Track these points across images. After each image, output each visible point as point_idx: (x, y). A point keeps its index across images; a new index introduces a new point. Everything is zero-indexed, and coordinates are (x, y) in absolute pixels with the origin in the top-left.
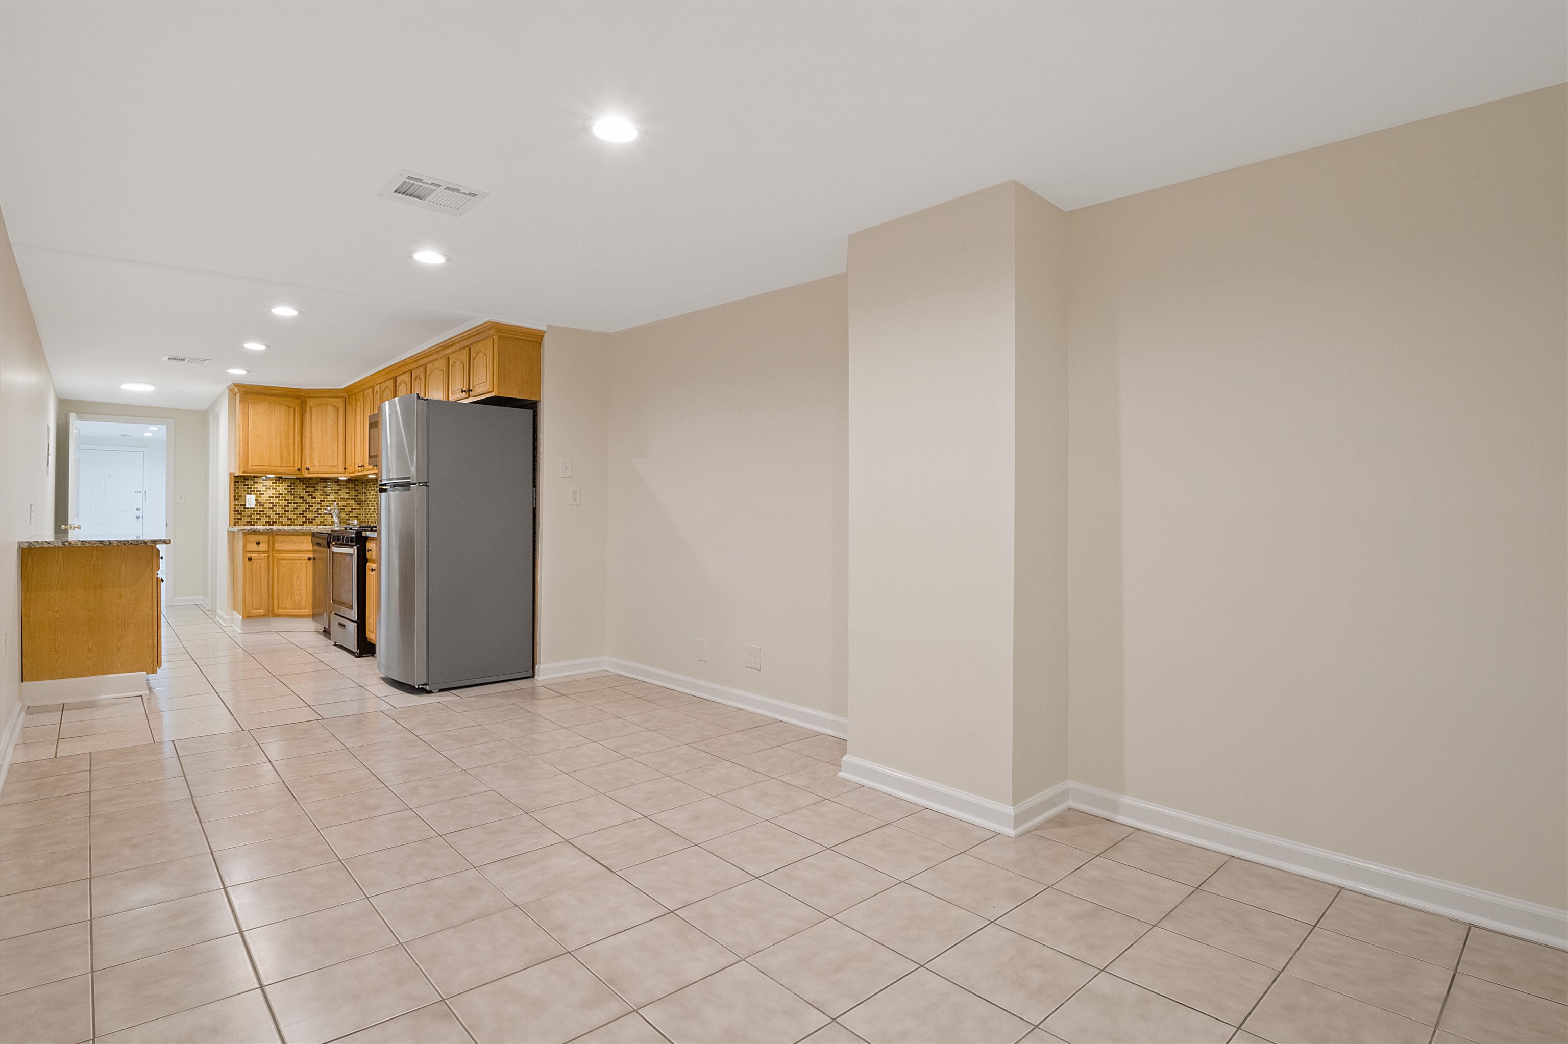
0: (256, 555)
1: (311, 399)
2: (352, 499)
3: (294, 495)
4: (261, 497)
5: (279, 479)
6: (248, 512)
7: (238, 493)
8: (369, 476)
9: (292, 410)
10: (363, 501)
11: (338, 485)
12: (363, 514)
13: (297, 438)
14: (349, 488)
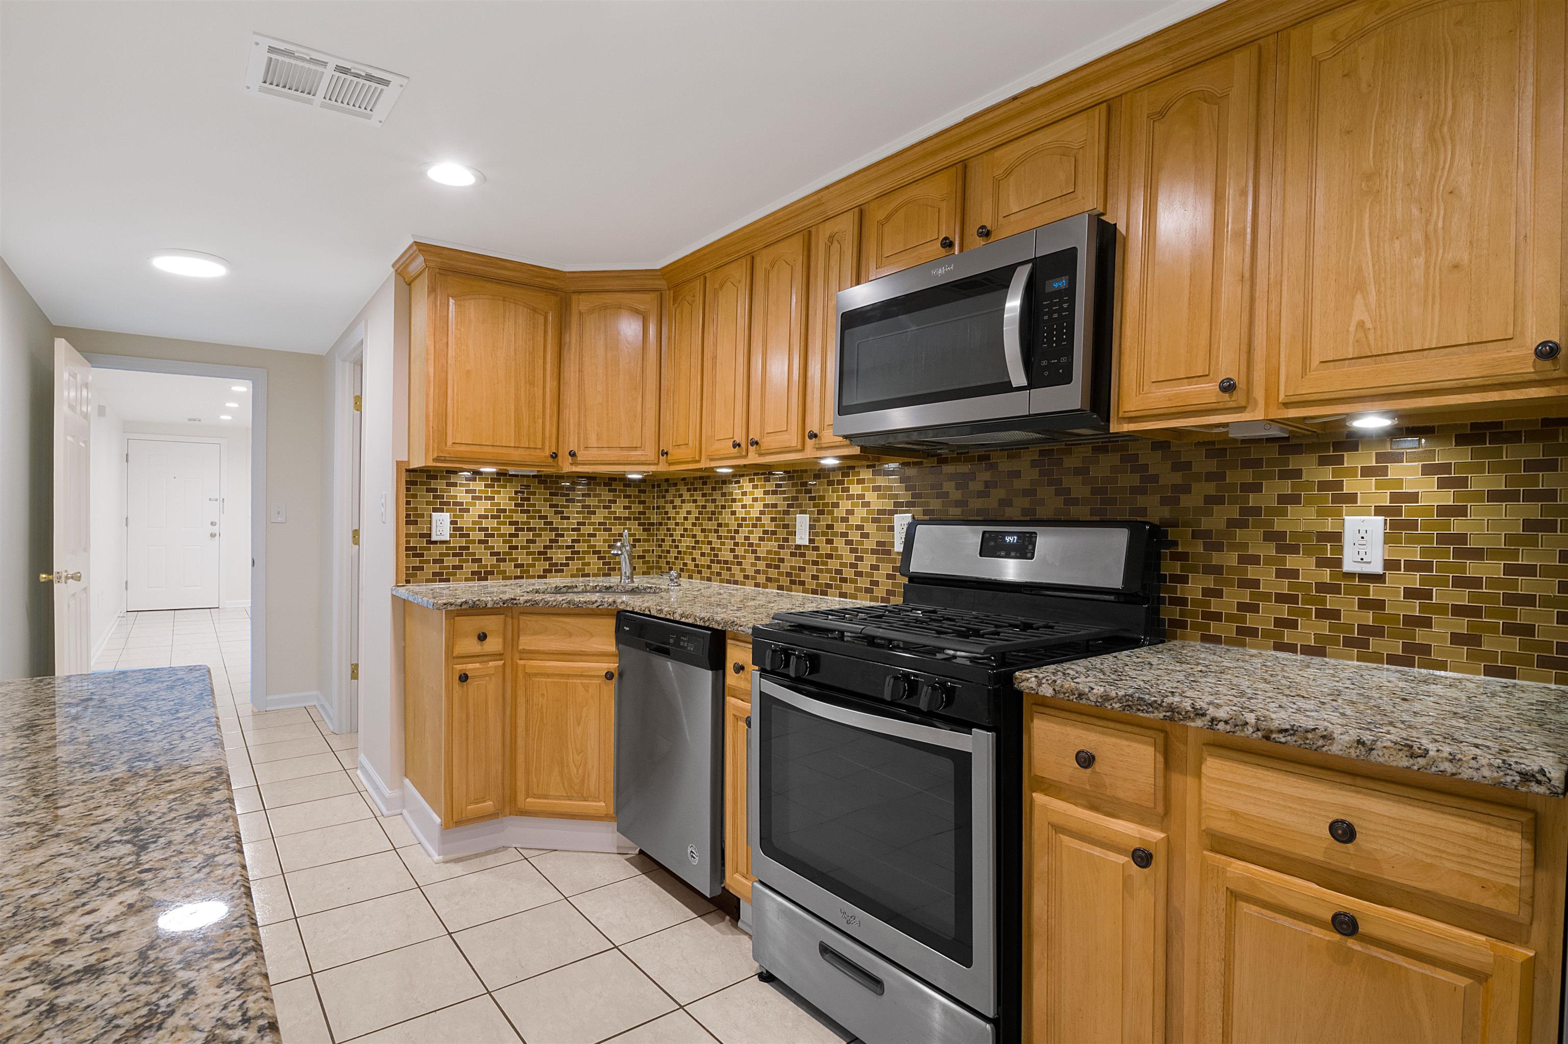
0: (477, 665)
1: (582, 297)
2: (635, 519)
3: (528, 511)
4: (462, 517)
5: (502, 477)
6: (435, 552)
7: (416, 509)
8: (719, 470)
9: (541, 319)
10: (653, 524)
11: (610, 491)
12: (653, 550)
13: (551, 384)
14: (629, 497)
